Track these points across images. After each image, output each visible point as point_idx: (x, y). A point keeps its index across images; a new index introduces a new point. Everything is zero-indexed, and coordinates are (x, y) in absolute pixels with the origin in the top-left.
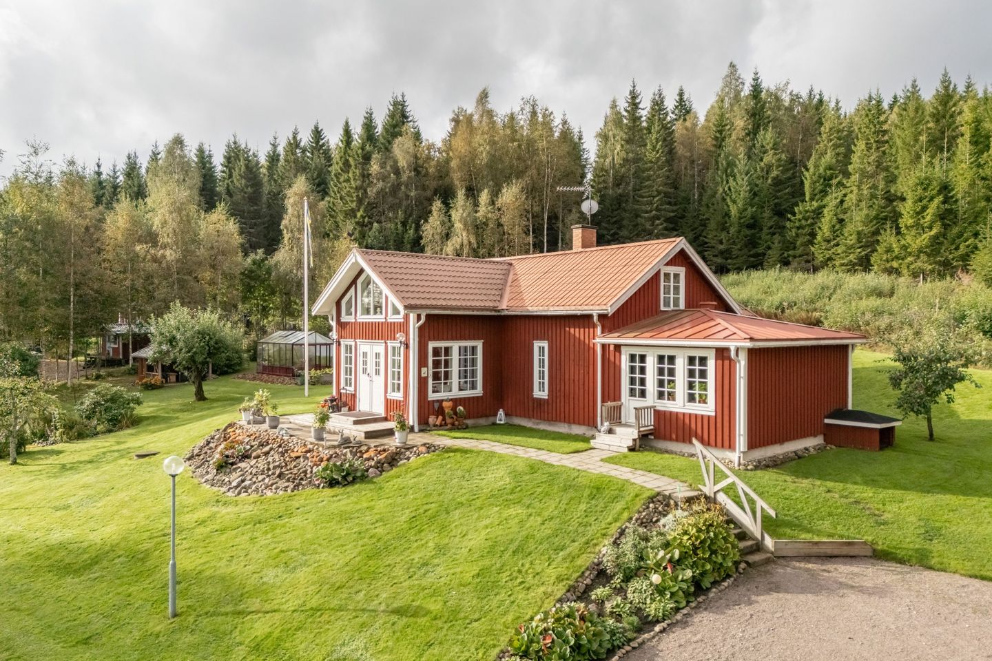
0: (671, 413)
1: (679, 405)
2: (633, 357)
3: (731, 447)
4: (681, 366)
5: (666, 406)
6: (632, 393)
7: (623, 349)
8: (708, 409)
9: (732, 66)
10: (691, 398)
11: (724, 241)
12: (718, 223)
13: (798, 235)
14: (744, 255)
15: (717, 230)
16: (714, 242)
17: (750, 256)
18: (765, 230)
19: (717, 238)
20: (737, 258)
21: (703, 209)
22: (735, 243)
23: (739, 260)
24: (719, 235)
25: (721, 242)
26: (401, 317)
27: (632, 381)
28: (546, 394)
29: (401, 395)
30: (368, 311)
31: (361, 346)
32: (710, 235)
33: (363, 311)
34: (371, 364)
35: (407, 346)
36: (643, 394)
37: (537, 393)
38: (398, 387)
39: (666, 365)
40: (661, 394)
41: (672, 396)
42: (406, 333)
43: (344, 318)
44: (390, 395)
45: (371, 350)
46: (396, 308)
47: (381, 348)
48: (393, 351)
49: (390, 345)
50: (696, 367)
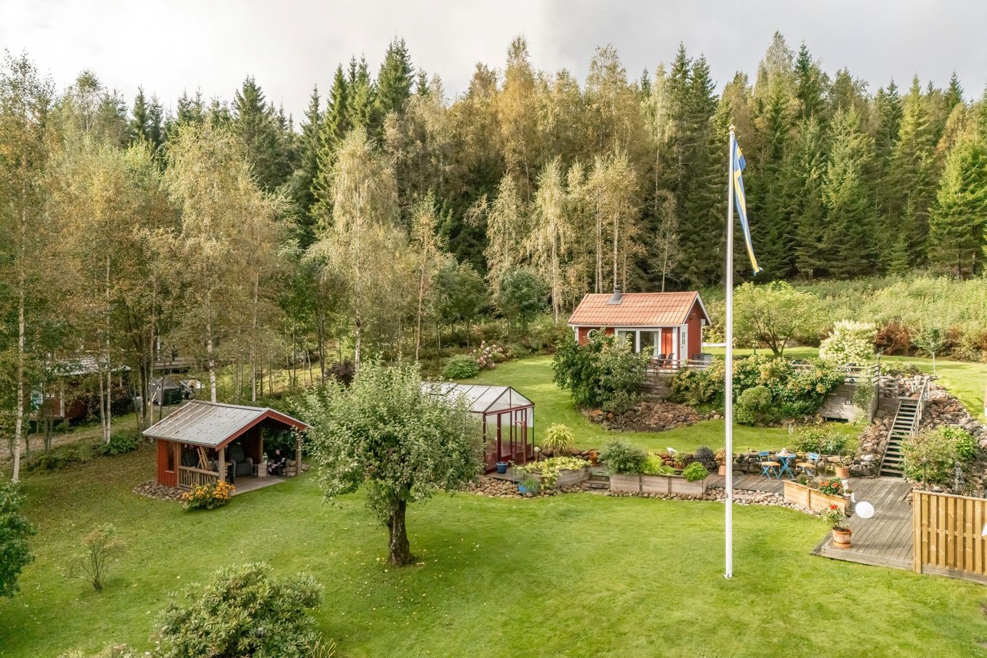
9: (778, 36)
11: (825, 239)
12: (813, 216)
13: (949, 233)
14: (855, 256)
15: (812, 225)
16: (811, 240)
17: (862, 257)
18: (877, 227)
19: (814, 235)
20: (845, 259)
21: (782, 200)
22: (841, 242)
23: (849, 262)
24: (817, 232)
25: (819, 240)
32: (802, 231)
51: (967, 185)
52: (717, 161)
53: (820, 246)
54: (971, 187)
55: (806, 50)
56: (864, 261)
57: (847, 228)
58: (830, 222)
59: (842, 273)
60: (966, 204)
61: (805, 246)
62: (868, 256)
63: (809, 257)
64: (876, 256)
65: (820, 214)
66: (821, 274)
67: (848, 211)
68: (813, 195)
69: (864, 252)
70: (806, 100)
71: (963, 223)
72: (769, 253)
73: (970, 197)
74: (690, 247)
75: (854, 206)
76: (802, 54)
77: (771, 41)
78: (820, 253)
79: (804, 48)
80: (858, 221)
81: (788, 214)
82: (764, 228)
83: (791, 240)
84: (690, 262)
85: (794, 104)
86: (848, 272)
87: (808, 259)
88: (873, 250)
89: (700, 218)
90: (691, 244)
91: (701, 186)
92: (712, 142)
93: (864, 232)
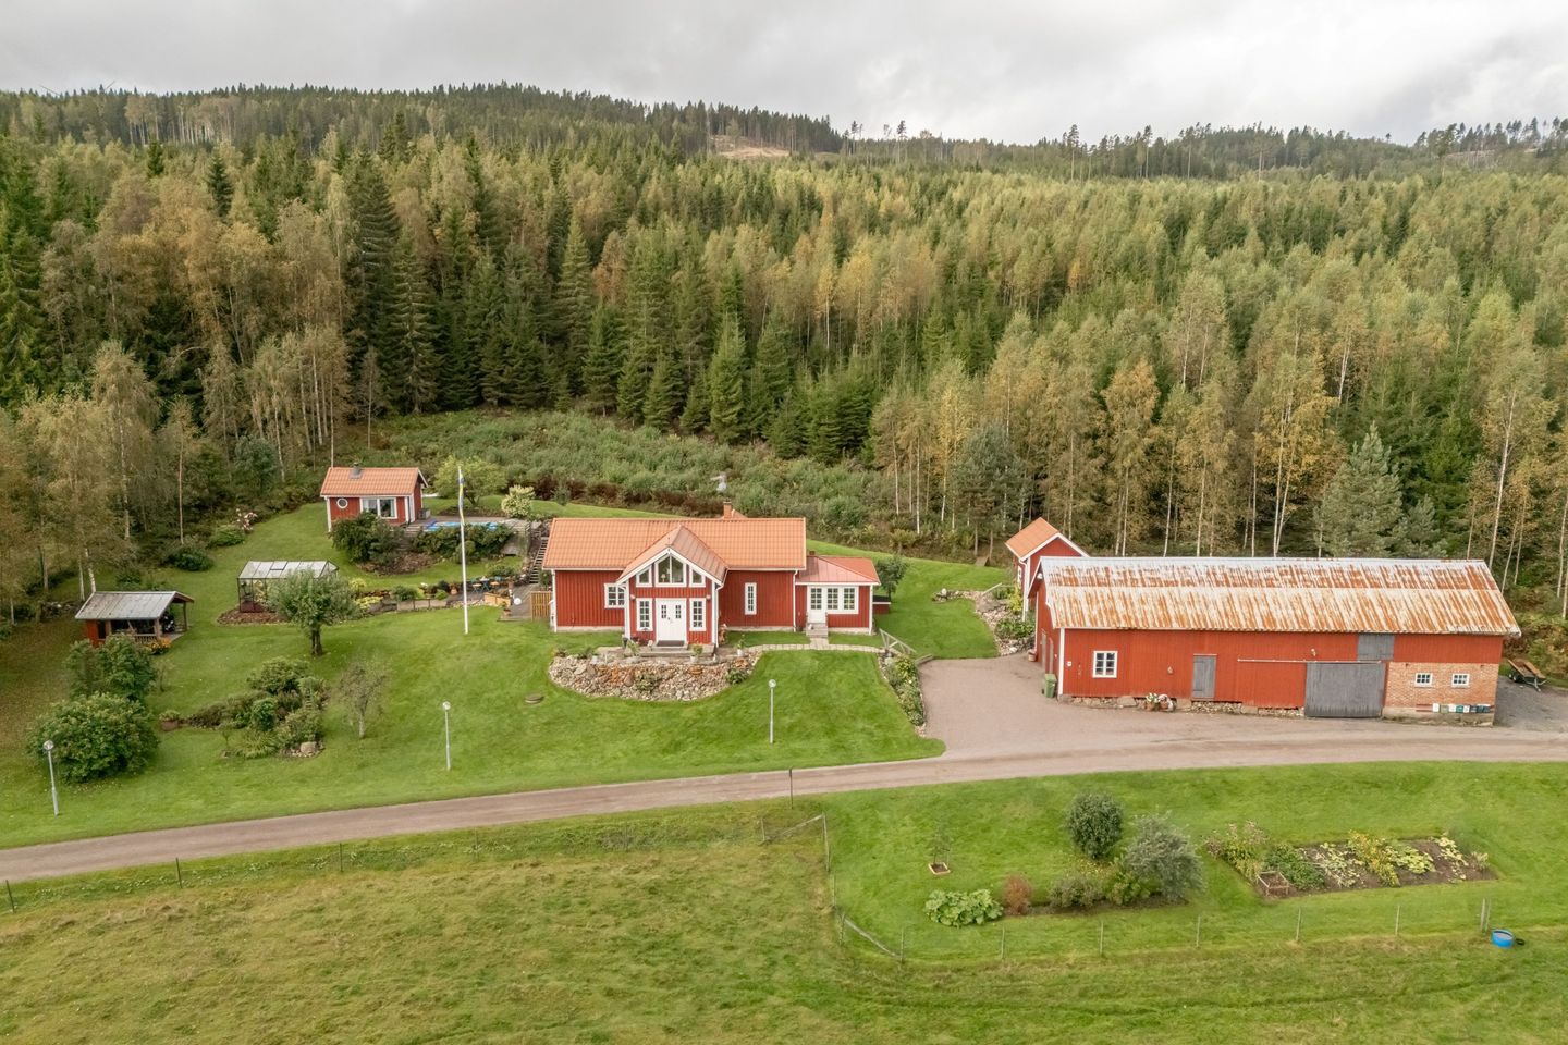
0: (836, 615)
1: (841, 610)
2: (813, 590)
3: (867, 626)
4: (841, 594)
5: (832, 612)
6: (813, 607)
7: (808, 587)
8: (856, 611)
10: (846, 607)
11: (505, 373)
12: (495, 351)
13: (596, 380)
14: (530, 390)
15: (494, 358)
16: (493, 373)
17: (537, 391)
18: (547, 364)
19: (496, 369)
20: (522, 392)
21: (466, 330)
22: (518, 377)
23: (526, 395)
24: (498, 366)
26: (703, 584)
27: (813, 601)
28: (754, 612)
29: (703, 629)
30: (667, 580)
31: (660, 602)
32: (485, 365)
33: (660, 580)
34: (671, 612)
35: (709, 601)
36: (819, 607)
37: (748, 612)
38: (700, 624)
39: (833, 593)
40: (829, 607)
41: (836, 607)
42: (710, 593)
43: (639, 584)
44: (693, 629)
45: (671, 604)
46: (697, 578)
47: (682, 602)
48: (695, 604)
49: (692, 600)
50: (849, 593)
51: (607, 339)
52: (404, 290)
53: (503, 380)
54: (610, 343)
56: (537, 395)
57: (523, 366)
58: (509, 358)
59: (521, 405)
60: (607, 357)
61: (489, 377)
62: (541, 390)
63: (493, 388)
64: (547, 390)
65: (500, 350)
66: (504, 404)
68: (492, 330)
69: (537, 386)
71: (605, 372)
72: (458, 382)
73: (610, 351)
75: (526, 346)
78: (502, 385)
80: (533, 360)
81: (474, 343)
82: (452, 358)
83: (477, 371)
85: (469, 219)
86: (525, 404)
87: (492, 390)
88: (544, 385)
92: (396, 269)
93: (536, 369)
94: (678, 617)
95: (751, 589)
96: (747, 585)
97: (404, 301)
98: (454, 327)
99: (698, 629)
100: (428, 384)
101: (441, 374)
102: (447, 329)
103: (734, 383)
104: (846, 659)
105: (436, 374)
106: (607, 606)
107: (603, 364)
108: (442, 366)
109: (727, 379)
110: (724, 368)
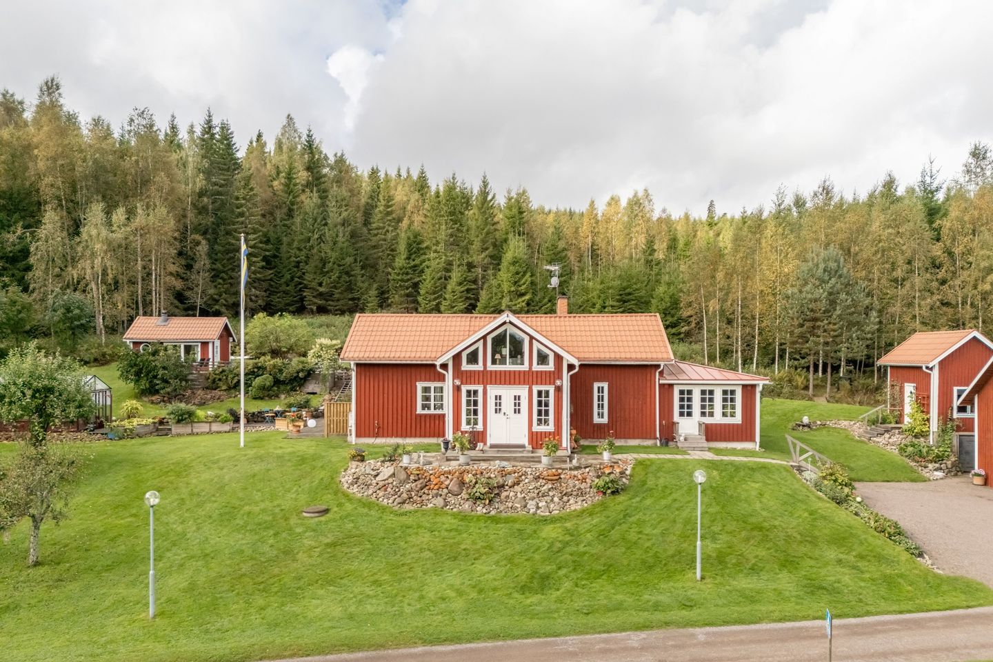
0: (712, 424)
1: (718, 419)
2: (682, 392)
3: (752, 439)
4: (718, 397)
5: (708, 420)
6: (682, 414)
7: (675, 387)
8: (738, 419)
9: (290, 118)
11: (324, 284)
12: (316, 267)
13: (400, 286)
14: (344, 298)
15: (315, 273)
16: (314, 284)
17: (350, 299)
18: (359, 278)
19: (316, 281)
20: (338, 300)
21: (293, 252)
22: (335, 287)
23: (341, 302)
24: (319, 278)
25: (320, 284)
26: (550, 367)
27: (682, 407)
28: (605, 420)
29: (550, 428)
30: (503, 362)
31: (493, 391)
32: (308, 277)
33: (494, 362)
34: (507, 405)
35: (559, 390)
36: (689, 414)
37: (596, 420)
38: (546, 422)
39: (707, 396)
40: (703, 414)
41: (711, 414)
42: (561, 378)
43: (465, 367)
44: (536, 428)
45: (507, 393)
46: (543, 359)
47: (523, 391)
48: (540, 393)
49: (535, 389)
50: (728, 396)
51: (411, 255)
52: (242, 214)
53: (321, 289)
54: (413, 256)
55: (311, 133)
56: (350, 302)
57: (339, 277)
58: (328, 272)
59: (336, 310)
60: (410, 268)
61: (310, 288)
62: (353, 299)
63: (314, 297)
64: (359, 299)
65: (321, 265)
66: (322, 310)
67: (339, 266)
68: (315, 251)
69: (350, 296)
70: (312, 173)
71: (408, 280)
72: (284, 292)
73: (412, 263)
74: (219, 284)
75: (343, 262)
76: (308, 136)
77: (285, 122)
78: (321, 294)
79: (310, 131)
80: (347, 273)
81: (299, 262)
82: (279, 273)
83: (300, 283)
84: (220, 296)
85: (302, 176)
86: (340, 310)
87: (313, 299)
88: (356, 295)
89: (228, 260)
90: (221, 281)
91: (228, 233)
92: (237, 199)
93: (350, 281)
94: (517, 411)
95: (601, 390)
96: (596, 385)
97: (242, 223)
98: (284, 248)
99: (543, 428)
100: (258, 293)
101: (271, 286)
102: (278, 249)
103: (524, 275)
104: (752, 469)
105: (265, 285)
106: (419, 411)
107: (407, 274)
108: (271, 280)
109: (517, 273)
110: (514, 263)
